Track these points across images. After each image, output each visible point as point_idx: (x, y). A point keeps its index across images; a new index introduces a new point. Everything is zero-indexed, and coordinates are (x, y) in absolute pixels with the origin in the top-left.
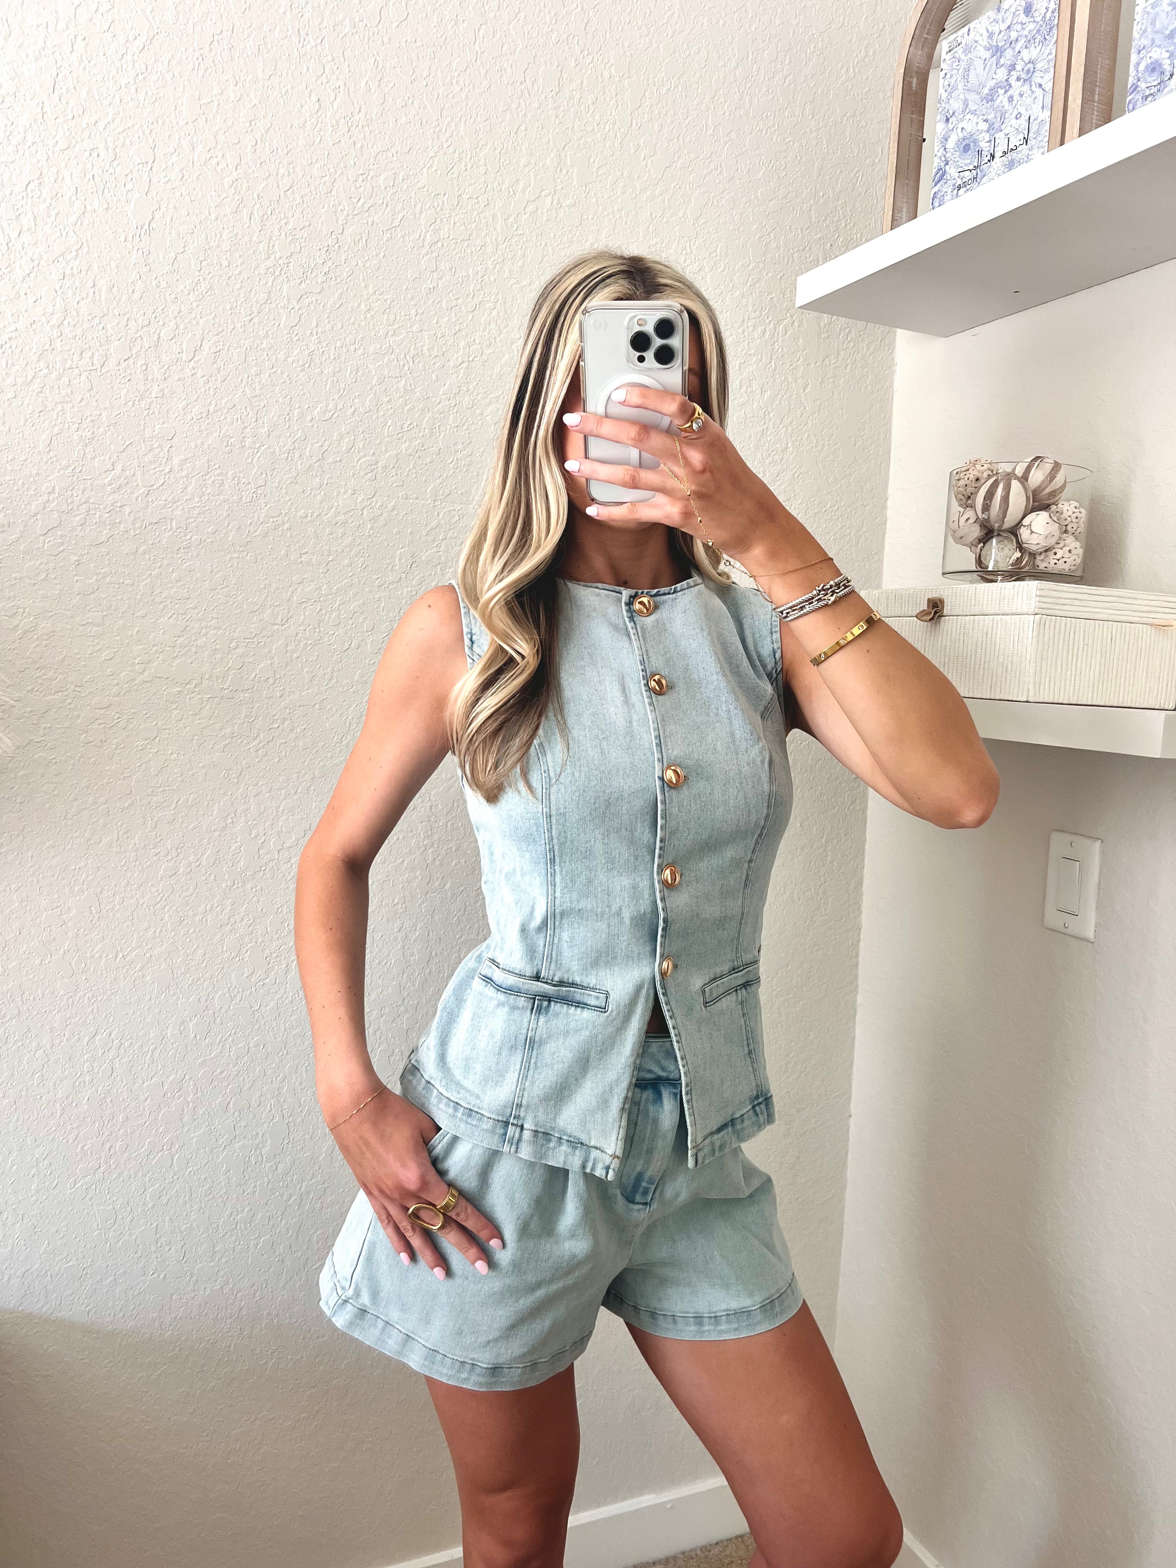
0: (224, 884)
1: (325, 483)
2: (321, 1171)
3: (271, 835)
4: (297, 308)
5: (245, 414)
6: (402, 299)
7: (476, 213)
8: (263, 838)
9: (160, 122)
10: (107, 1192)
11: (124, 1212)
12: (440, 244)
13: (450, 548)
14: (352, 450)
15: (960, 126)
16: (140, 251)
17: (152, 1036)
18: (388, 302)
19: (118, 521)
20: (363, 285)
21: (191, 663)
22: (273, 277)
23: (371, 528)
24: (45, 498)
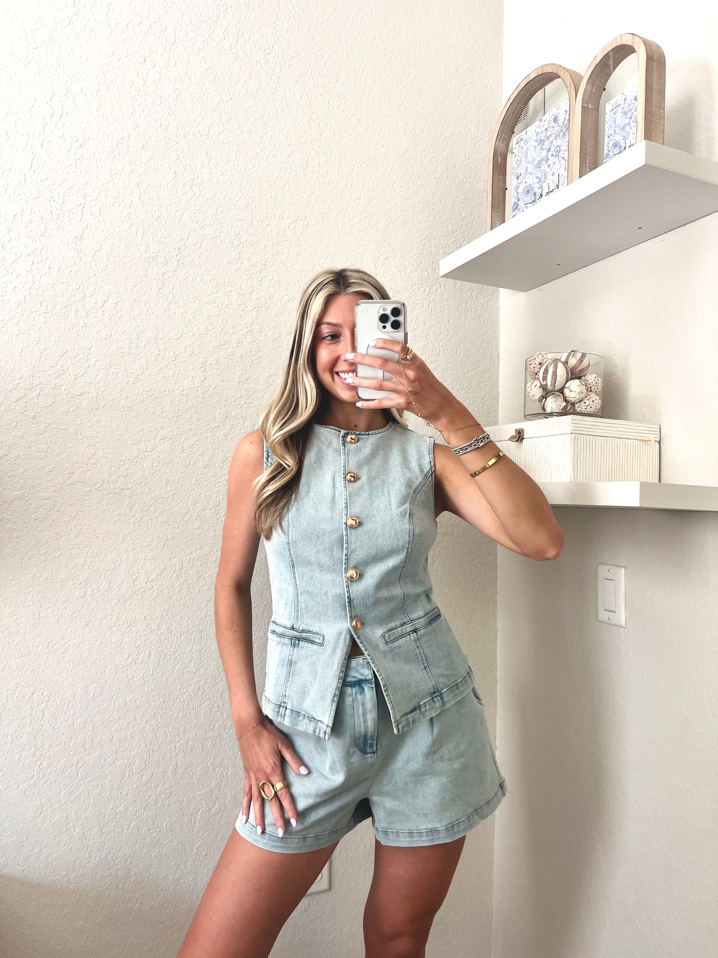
0: (113, 602)
1: (177, 373)
2: (169, 780)
3: (141, 573)
4: (161, 279)
5: (132, 335)
6: (221, 274)
7: (261, 229)
8: (137, 575)
9: (89, 184)
10: (37, 793)
11: (47, 806)
12: (242, 245)
13: (248, 409)
14: (192, 355)
15: (524, 181)
16: (76, 250)
17: (68, 694)
18: (213, 276)
19: (58, 394)
20: (199, 267)
21: (97, 474)
22: (149, 263)
23: (203, 398)
24: (17, 382)
